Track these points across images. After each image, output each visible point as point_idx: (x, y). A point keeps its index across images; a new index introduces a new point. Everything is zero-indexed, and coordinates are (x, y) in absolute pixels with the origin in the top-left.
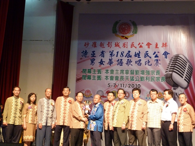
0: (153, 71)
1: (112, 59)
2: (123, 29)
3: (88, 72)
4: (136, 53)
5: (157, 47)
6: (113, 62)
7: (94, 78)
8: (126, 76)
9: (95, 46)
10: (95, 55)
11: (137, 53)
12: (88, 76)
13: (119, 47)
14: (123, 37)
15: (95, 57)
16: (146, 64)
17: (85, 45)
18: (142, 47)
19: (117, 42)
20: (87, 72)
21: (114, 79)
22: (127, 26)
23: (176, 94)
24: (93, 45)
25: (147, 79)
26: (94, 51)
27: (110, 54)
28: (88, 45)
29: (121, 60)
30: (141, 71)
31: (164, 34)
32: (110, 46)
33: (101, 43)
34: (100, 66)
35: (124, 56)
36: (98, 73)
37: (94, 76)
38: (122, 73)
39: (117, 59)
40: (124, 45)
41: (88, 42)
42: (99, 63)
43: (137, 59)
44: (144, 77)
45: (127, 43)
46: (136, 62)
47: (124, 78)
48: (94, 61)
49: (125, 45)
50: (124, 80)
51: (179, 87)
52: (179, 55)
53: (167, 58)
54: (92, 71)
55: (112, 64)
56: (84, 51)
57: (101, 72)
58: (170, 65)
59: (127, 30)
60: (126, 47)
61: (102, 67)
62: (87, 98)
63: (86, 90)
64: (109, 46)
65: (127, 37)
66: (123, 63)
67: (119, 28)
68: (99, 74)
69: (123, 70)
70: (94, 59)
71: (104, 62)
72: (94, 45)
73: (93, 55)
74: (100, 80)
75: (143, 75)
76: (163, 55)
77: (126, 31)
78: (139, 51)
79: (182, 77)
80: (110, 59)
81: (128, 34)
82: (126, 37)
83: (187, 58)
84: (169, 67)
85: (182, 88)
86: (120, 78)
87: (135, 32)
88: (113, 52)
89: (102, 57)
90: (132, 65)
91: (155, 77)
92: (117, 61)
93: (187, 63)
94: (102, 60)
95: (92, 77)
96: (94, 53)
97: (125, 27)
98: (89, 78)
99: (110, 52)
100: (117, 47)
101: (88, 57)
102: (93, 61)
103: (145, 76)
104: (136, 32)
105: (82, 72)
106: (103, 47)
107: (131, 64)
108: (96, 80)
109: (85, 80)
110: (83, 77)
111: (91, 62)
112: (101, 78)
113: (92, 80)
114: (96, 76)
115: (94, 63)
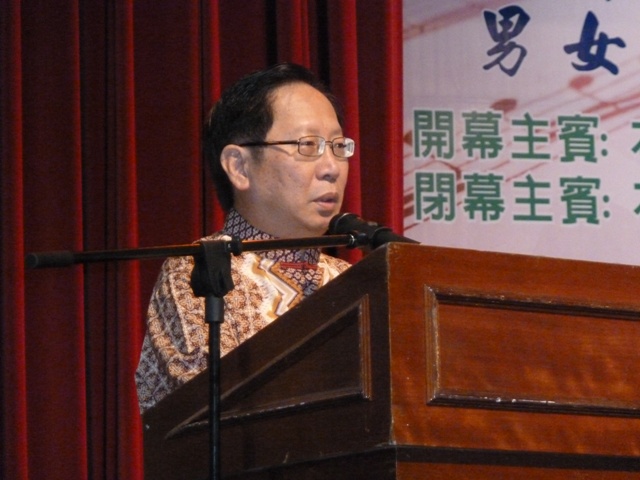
3: (469, 146)
7: (533, 201)
12: (476, 177)
20: (459, 143)
34: (577, 84)
36: (569, 157)
37: (531, 184)
42: (569, 49)
48: (516, 32)
54: (509, 131)
57: (599, 145)
61: (607, 95)
68: (580, 160)
70: (515, 9)
71: (620, 43)
74: (592, 219)
94: (592, 20)
95: (509, 194)
98: (485, 200)
105: (408, 139)
108: (549, 218)
109: (442, 220)
110: (419, 190)
111: (493, 44)
112: (600, 202)
113: (517, 218)
114: (546, 185)
115: (516, 53)
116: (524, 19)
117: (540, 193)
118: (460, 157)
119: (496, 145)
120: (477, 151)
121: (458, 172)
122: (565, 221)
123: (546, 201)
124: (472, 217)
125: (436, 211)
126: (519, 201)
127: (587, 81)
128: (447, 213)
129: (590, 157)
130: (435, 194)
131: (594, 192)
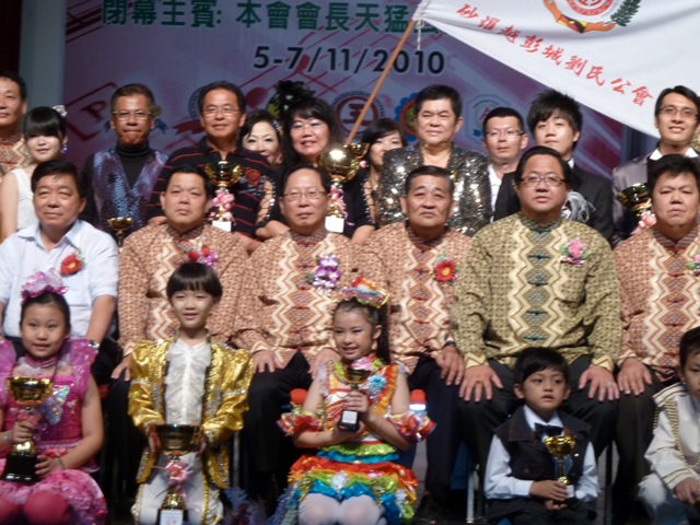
7: (174, 13)
8: (360, 5)
21: (293, 19)
37: (174, 3)
47: (351, 12)
50: (352, 28)
74: (210, 24)
86: (329, 18)
95: (159, 9)
98: (145, 12)
108: (183, 24)
109: (118, 25)
110: (106, 6)
112: (215, 14)
113: (164, 23)
114: (183, 4)
117: (179, 9)
122: (193, 26)
123: (182, 13)
124: (136, 22)
125: (114, 19)
126: (166, 13)
128: (121, 20)
130: (114, 9)
131: (212, 8)
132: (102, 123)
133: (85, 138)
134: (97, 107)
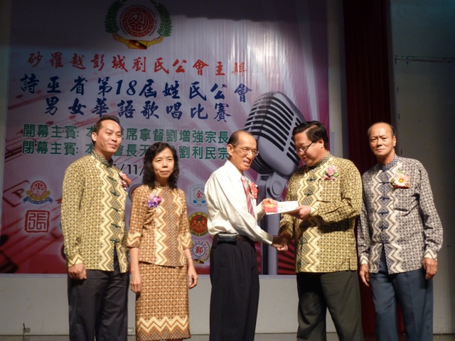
0: (211, 132)
1: (105, 99)
2: (133, 23)
3: (39, 134)
4: (167, 85)
5: (221, 72)
6: (107, 108)
7: (56, 149)
8: (141, 145)
9: (59, 65)
10: (58, 86)
11: (169, 86)
12: (40, 142)
13: (123, 68)
14: (134, 42)
15: (59, 92)
16: (193, 115)
17: (30, 61)
18: (183, 71)
19: (119, 56)
20: (36, 133)
22: (143, 14)
23: (269, 190)
24: (52, 61)
25: (195, 153)
26: (57, 78)
27: (99, 85)
28: (39, 60)
29: (130, 102)
30: (181, 134)
31: (238, 41)
32: (100, 65)
33: (76, 55)
34: (71, 117)
35: (138, 92)
36: (67, 137)
37: (56, 144)
38: (133, 136)
39: (118, 99)
40: (137, 63)
41: (39, 53)
42: (70, 108)
43: (171, 101)
44: (188, 149)
45: (145, 58)
46: (168, 108)
47: (138, 148)
48: (56, 103)
49: (140, 65)
50: (138, 155)
51: (275, 174)
52: (273, 94)
53: (244, 101)
54: (51, 130)
55: (106, 112)
56: (26, 77)
57: (76, 134)
58: (251, 118)
59: (144, 25)
60: (142, 68)
61: (80, 121)
62: (38, 203)
63: (34, 181)
64: (97, 66)
65: (145, 44)
66: (134, 110)
67: (124, 20)
68: (70, 138)
69: (135, 130)
70: (55, 97)
71: (85, 106)
72: (55, 61)
73: (53, 87)
74: (73, 154)
75: (187, 143)
76: (235, 92)
77: (141, 29)
78: (176, 82)
79: (282, 149)
80: (99, 100)
81: (147, 36)
82: (141, 42)
83: (294, 103)
84: (249, 124)
85: (282, 175)
86: (128, 151)
87: (166, 31)
88: (107, 80)
89: (77, 92)
90: (157, 117)
91: (217, 149)
92: (119, 105)
93: (293, 115)
94: (77, 101)
95: (49, 147)
96: (57, 81)
97: (140, 18)
98: (43, 148)
99: (99, 82)
100: (119, 70)
101: (39, 92)
102: (52, 103)
103: (191, 145)
104: (167, 33)
105: (21, 132)
106: (80, 66)
107: (155, 112)
108: (60, 153)
109: (30, 154)
110: (24, 146)
111: (48, 107)
112: (75, 149)
113: (51, 153)
114: (60, 145)
115: (54, 109)
116: (58, 100)
117: (58, 147)
118: (36, 137)
119: (47, 134)
120: (41, 135)
121: (36, 141)
122: (65, 154)
123: (60, 149)
124: (38, 153)
125: (28, 151)
126: (52, 149)
127: (74, 117)
128: (31, 152)
129: (74, 137)
130: (28, 147)
131: (74, 147)
132: (22, 199)
133: (14, 206)
134: (19, 192)
